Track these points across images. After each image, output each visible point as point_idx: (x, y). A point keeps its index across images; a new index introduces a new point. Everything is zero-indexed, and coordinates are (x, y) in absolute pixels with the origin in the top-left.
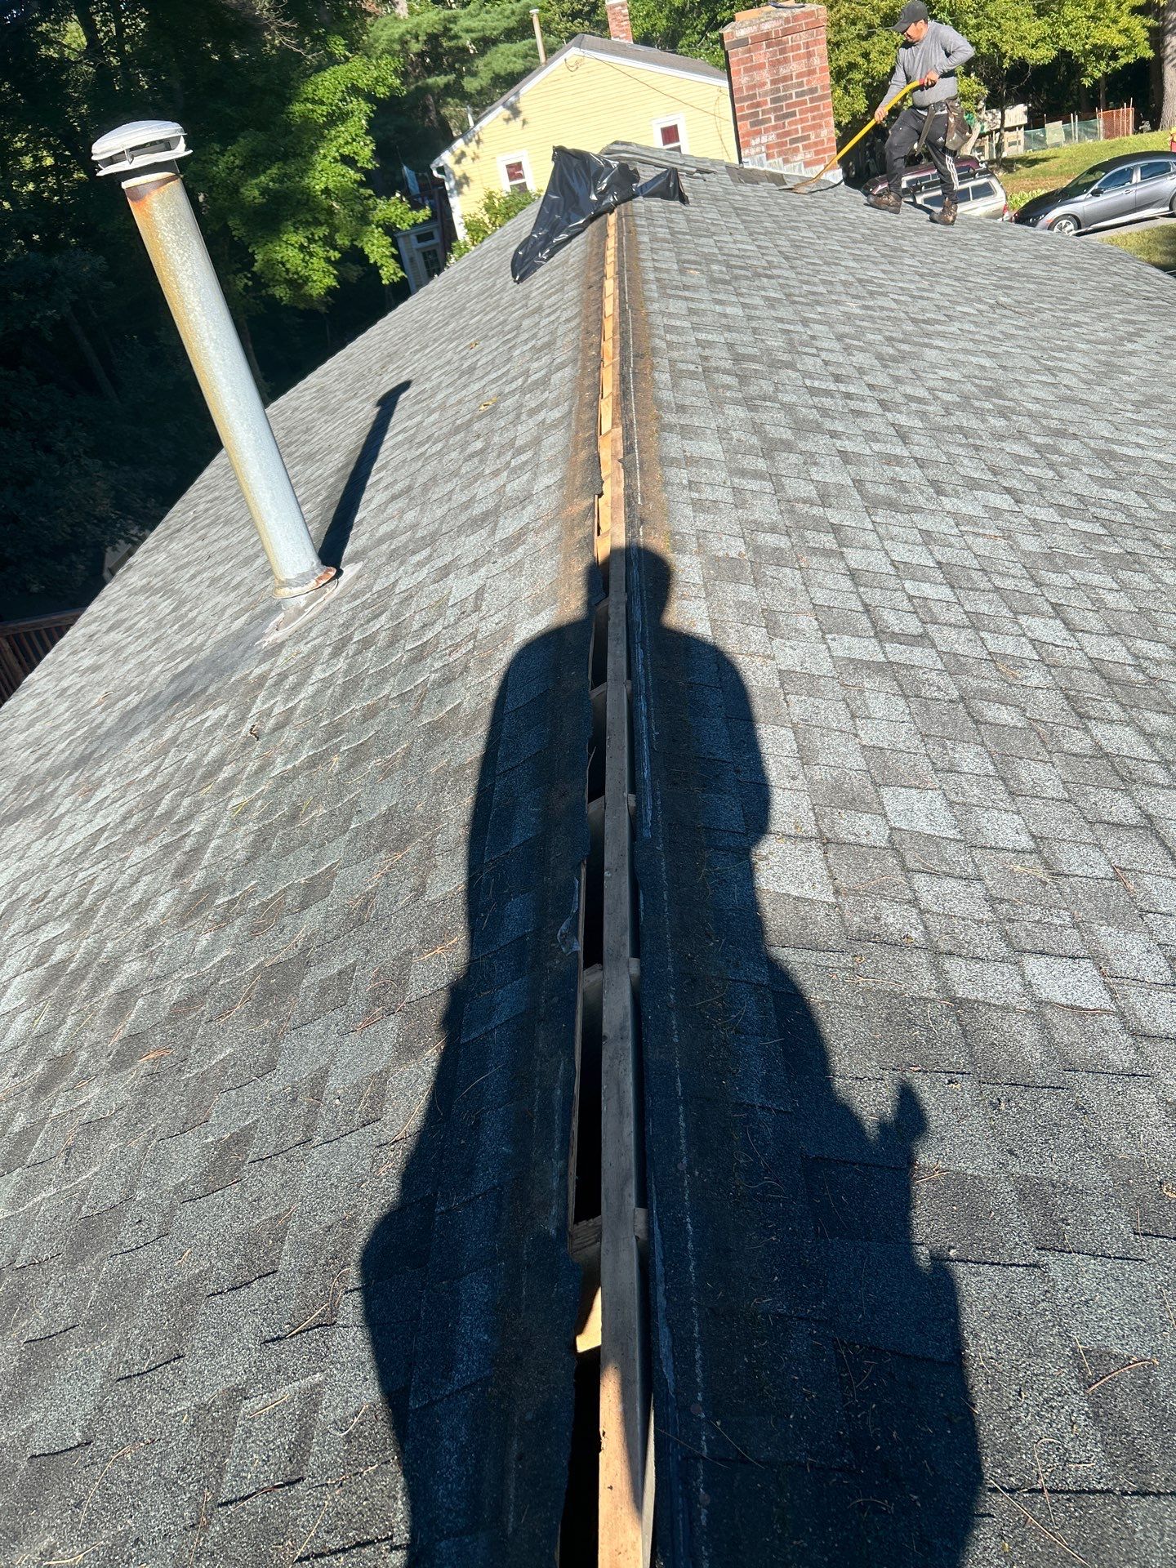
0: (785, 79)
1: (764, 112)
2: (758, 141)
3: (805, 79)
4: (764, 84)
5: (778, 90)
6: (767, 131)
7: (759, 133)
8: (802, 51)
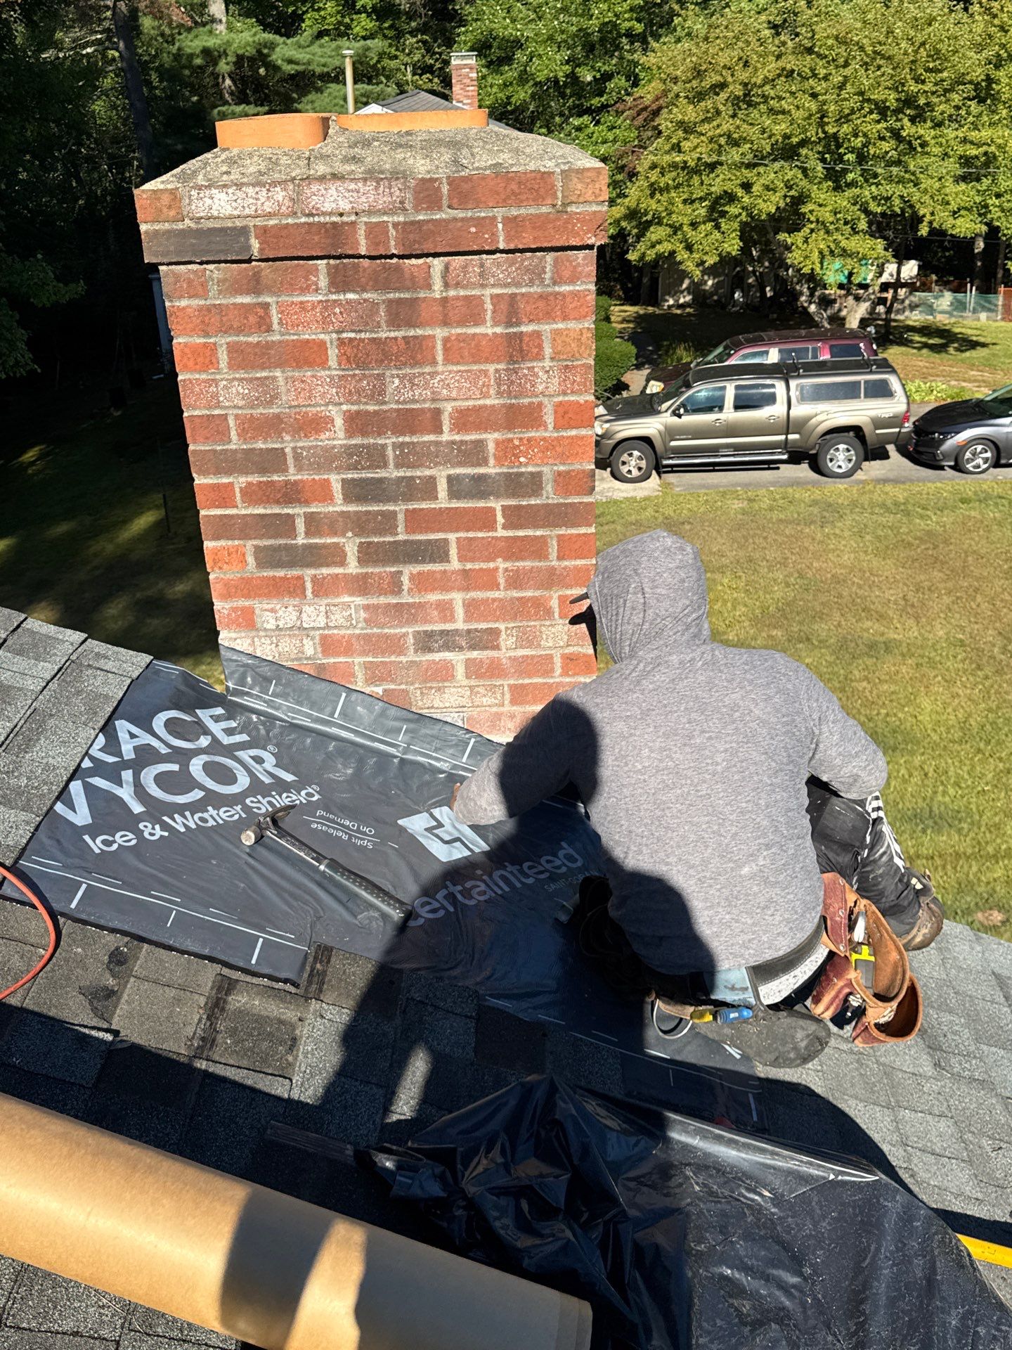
1: (315, 526)
3: (491, 437)
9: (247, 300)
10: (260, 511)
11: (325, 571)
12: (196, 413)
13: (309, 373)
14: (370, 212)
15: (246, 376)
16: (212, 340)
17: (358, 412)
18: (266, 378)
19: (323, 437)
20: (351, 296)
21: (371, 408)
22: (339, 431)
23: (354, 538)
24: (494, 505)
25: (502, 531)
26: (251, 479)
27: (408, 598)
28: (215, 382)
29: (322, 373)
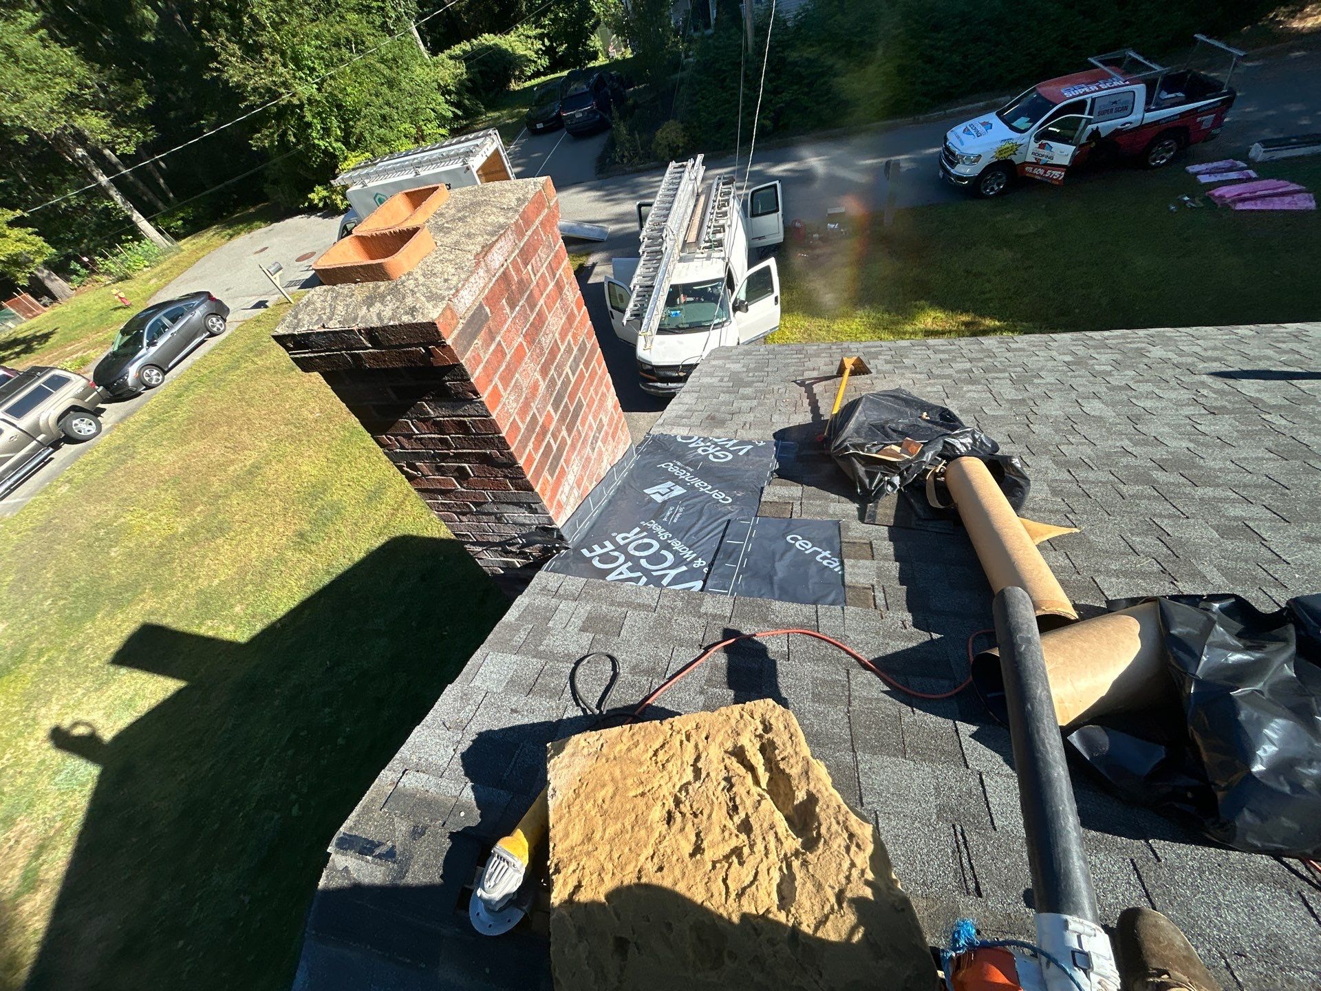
0: (554, 351)
1: (554, 436)
2: (567, 489)
3: (569, 337)
4: (535, 387)
5: (553, 382)
6: (567, 462)
7: (563, 473)
8: (551, 285)
9: (493, 347)
10: (541, 451)
11: (565, 453)
12: (507, 428)
13: (524, 364)
14: (509, 256)
15: (510, 389)
16: (494, 383)
17: (542, 366)
18: (516, 383)
19: (540, 391)
20: (517, 308)
21: (543, 360)
22: (541, 382)
23: (564, 428)
24: (581, 366)
25: (587, 375)
26: (533, 439)
27: (583, 435)
28: (504, 404)
29: (526, 359)
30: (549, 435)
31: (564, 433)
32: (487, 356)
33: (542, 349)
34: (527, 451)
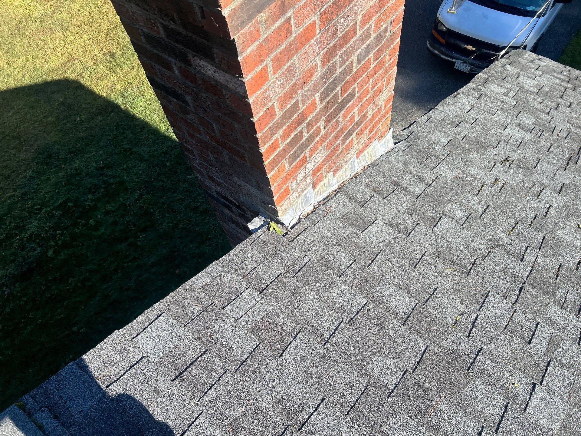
0: (348, 35)
5: (332, 69)
9: (279, 23)
10: (289, 139)
11: (313, 144)
12: (260, 114)
13: (307, 46)
15: (281, 72)
16: (264, 64)
17: (327, 51)
18: (290, 66)
19: (314, 77)
21: (331, 45)
22: (320, 69)
23: (323, 118)
24: (371, 55)
25: (372, 66)
26: (285, 127)
27: (340, 126)
28: (268, 88)
29: (313, 41)
30: (304, 125)
31: (321, 123)
32: (268, 33)
33: (335, 32)
34: (274, 138)
